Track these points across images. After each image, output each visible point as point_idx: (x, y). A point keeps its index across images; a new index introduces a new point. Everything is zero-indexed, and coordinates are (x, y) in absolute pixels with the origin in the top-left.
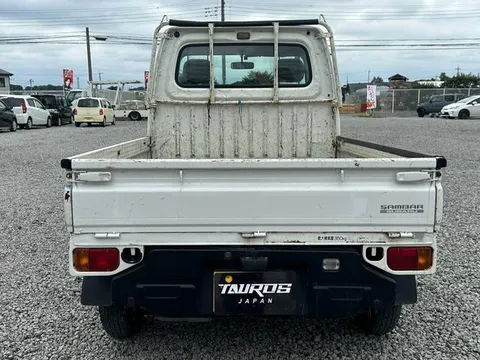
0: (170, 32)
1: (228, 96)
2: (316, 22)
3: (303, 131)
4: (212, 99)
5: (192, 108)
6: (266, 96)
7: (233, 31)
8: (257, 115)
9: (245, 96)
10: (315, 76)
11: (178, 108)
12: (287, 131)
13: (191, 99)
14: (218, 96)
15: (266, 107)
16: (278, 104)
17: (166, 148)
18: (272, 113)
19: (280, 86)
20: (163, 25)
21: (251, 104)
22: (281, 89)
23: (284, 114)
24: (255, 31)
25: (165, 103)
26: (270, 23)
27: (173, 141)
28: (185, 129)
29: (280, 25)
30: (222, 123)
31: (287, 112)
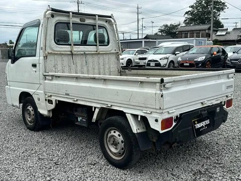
1: (79, 50)
2: (110, 17)
3: (107, 66)
4: (73, 52)
5: (63, 56)
7: (78, 17)
10: (111, 42)
11: (56, 56)
12: (102, 67)
15: (93, 55)
16: (99, 54)
18: (96, 58)
19: (100, 46)
20: (48, 10)
22: (100, 47)
23: (100, 59)
24: (87, 18)
25: (51, 53)
26: (95, 15)
28: (59, 67)
30: (76, 64)
31: (101, 57)
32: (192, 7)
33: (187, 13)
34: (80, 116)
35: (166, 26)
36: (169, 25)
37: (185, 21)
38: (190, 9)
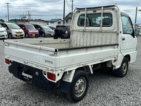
0: (77, 11)
1: (89, 29)
2: (114, 6)
4: (85, 30)
5: (81, 32)
6: (98, 29)
7: (92, 10)
8: (96, 35)
9: (93, 29)
10: (113, 23)
11: (77, 32)
12: (104, 41)
13: (80, 30)
14: (87, 29)
17: (74, 43)
18: (100, 34)
19: (102, 26)
21: (94, 32)
23: (104, 35)
24: (98, 10)
25: (74, 30)
26: (101, 7)
27: (76, 41)
28: (79, 38)
29: (103, 7)
30: (87, 37)
31: (104, 34)
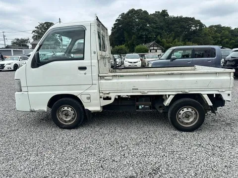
32: (37, 28)
33: (34, 32)
34: (141, 105)
35: (18, 40)
36: (20, 39)
37: (33, 37)
38: (36, 29)
